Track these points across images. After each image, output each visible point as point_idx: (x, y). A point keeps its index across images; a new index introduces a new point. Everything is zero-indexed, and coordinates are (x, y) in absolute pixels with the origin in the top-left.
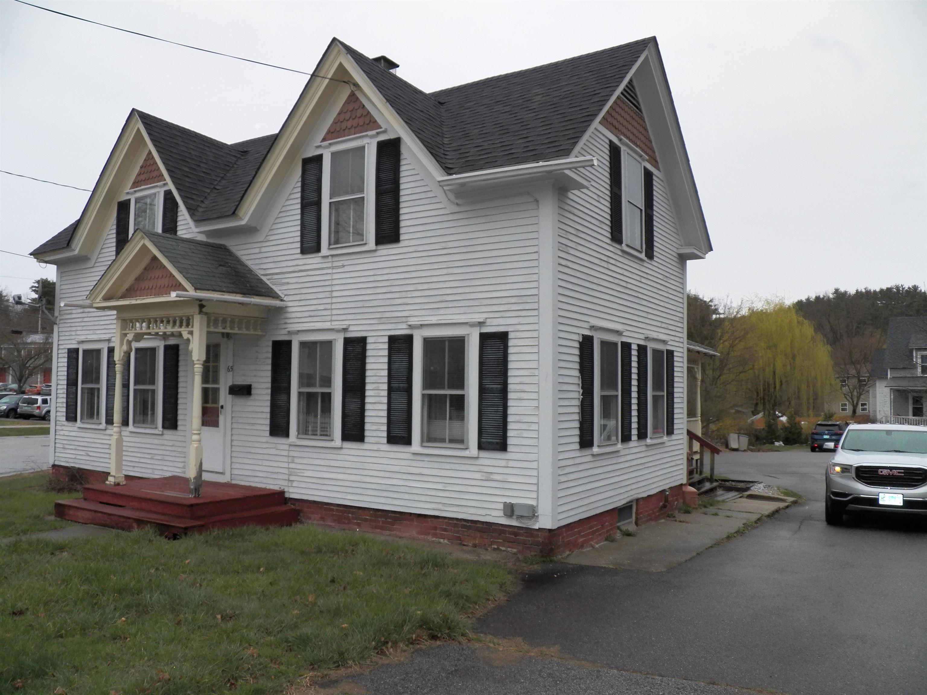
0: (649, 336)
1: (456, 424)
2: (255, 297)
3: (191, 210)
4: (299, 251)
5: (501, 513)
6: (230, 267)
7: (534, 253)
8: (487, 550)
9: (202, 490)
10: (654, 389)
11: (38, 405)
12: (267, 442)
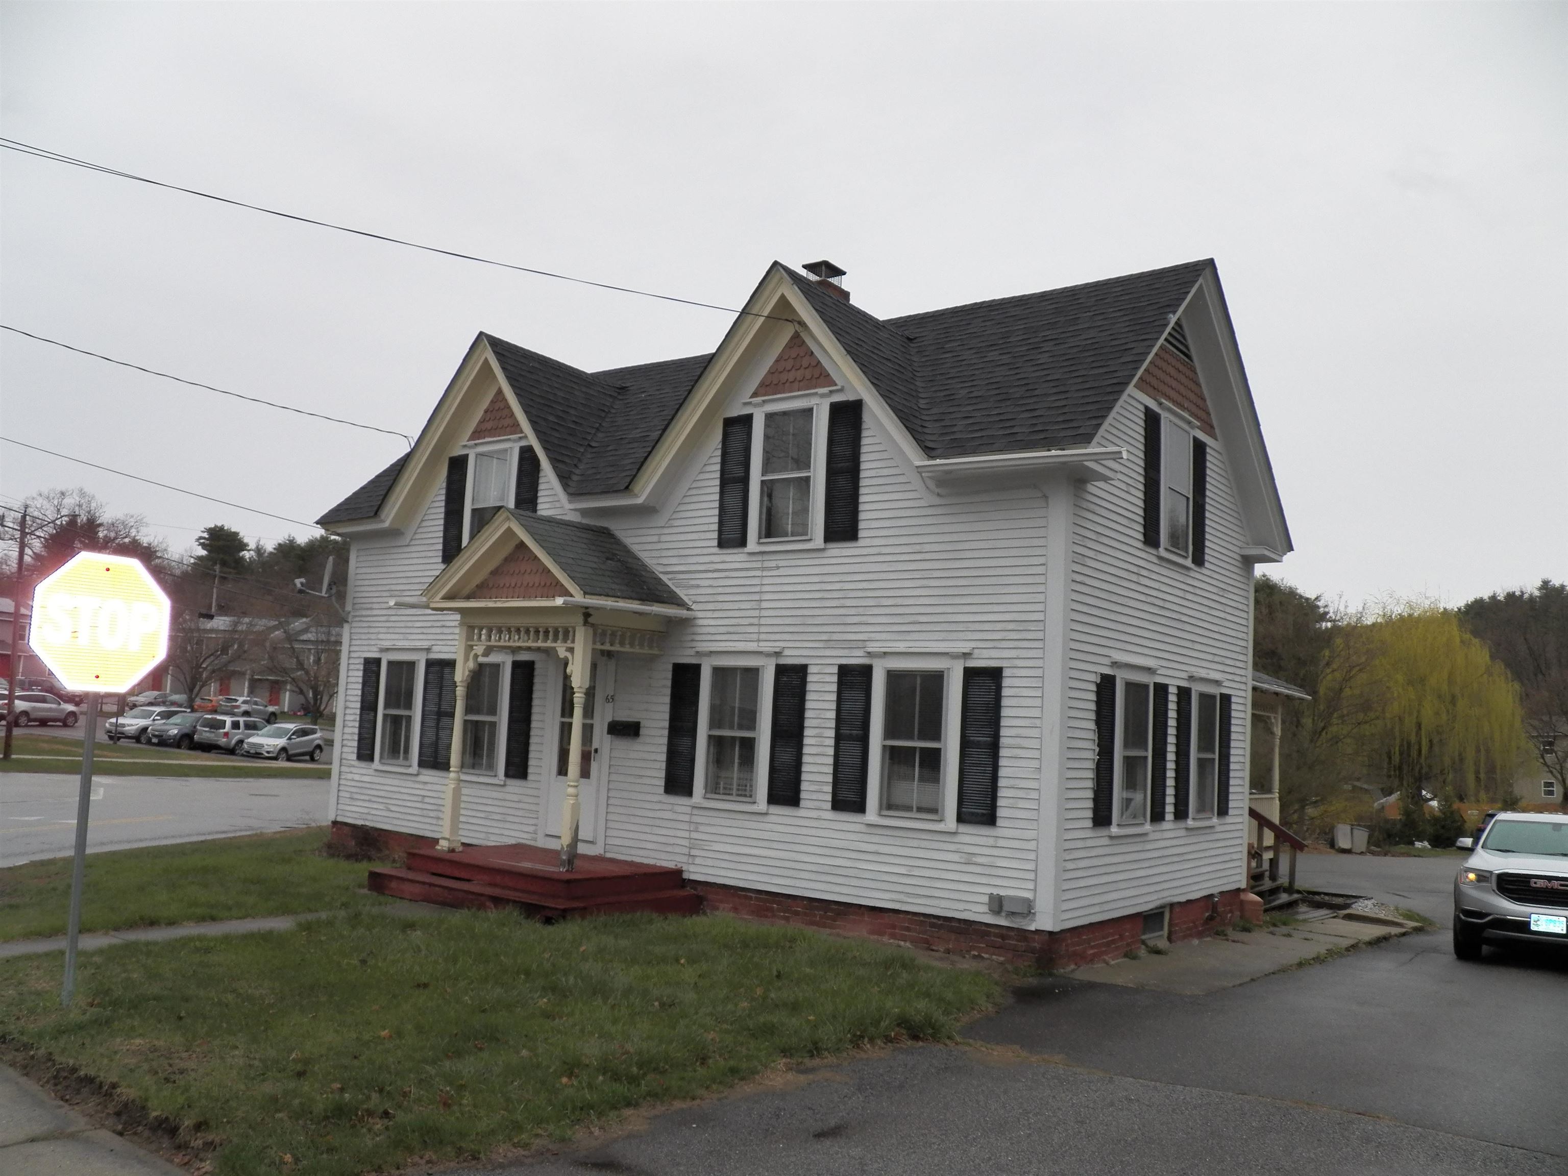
0: (1195, 674)
1: (929, 787)
2: (656, 604)
3: (564, 478)
4: (715, 543)
5: (985, 909)
6: (619, 560)
7: (1041, 565)
8: (964, 957)
9: (577, 863)
10: (1200, 749)
11: (225, 730)
12: (660, 802)
